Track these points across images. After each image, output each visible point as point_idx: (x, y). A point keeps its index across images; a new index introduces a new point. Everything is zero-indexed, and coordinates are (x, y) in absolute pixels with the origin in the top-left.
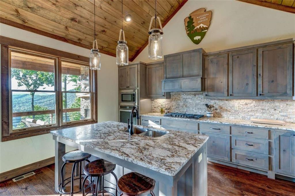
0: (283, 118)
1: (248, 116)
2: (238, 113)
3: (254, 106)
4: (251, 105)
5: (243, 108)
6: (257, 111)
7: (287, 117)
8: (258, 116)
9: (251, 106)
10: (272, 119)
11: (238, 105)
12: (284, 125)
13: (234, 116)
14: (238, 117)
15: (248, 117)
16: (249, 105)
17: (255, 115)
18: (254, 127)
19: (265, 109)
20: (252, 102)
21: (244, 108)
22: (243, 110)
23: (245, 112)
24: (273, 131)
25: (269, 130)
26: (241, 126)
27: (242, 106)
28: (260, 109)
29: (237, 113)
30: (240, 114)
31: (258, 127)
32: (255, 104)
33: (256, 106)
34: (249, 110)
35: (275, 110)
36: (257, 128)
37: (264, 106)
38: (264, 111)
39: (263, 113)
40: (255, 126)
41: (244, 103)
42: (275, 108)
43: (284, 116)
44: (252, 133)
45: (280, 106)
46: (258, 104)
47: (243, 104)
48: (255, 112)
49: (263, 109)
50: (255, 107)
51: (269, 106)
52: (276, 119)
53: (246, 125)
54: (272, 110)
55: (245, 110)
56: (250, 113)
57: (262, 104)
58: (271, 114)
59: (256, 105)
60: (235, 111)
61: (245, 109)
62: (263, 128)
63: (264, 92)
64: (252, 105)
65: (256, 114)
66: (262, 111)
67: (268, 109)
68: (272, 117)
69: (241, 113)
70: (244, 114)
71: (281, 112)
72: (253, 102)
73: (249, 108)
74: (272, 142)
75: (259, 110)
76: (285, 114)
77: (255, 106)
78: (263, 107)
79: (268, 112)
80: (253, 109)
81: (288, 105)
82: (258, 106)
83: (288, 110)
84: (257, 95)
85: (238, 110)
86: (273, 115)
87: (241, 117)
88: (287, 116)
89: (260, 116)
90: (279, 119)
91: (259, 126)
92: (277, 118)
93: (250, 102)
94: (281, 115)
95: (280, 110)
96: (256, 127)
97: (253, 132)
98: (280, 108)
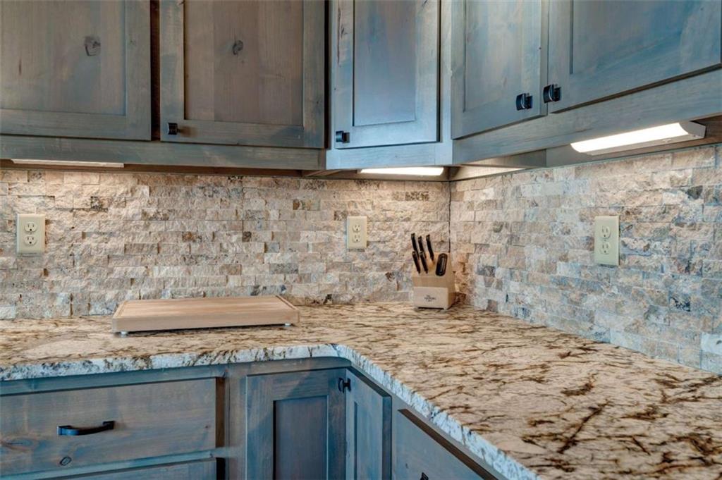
0: (279, 280)
1: (107, 286)
2: (46, 272)
3: (145, 214)
4: (123, 212)
5: (79, 231)
6: (159, 249)
7: (295, 276)
8: (164, 282)
9: (128, 220)
10: (231, 295)
11: (43, 216)
12: (292, 325)
13: (15, 296)
14: (44, 302)
15: (110, 295)
16: (112, 210)
17: (146, 275)
18: (123, 372)
19: (200, 238)
20: (133, 191)
21: (84, 235)
22: (77, 252)
23: (92, 262)
24: (243, 381)
25: (218, 374)
26: (27, 380)
27: (68, 220)
28: (177, 233)
29: (37, 271)
30: (53, 277)
31: (153, 371)
32: (150, 204)
33: (155, 218)
34: (113, 243)
35: (247, 236)
36: (146, 375)
37: (195, 217)
38: (195, 247)
39: (190, 260)
40: (129, 364)
41: (85, 198)
42: (247, 229)
43: (282, 272)
44: (109, 426)
45: (268, 215)
46: (166, 201)
47: (78, 203)
48: (150, 259)
49: (189, 237)
50: (147, 227)
51: (220, 211)
52: (250, 291)
53: (62, 372)
54: (234, 238)
55: (88, 246)
56: (119, 270)
57: (186, 202)
58: (228, 261)
59: (152, 211)
60: (22, 255)
61: (87, 241)
62: (188, 367)
63: (192, 114)
64: (131, 209)
65: (156, 273)
66: (183, 246)
67: (214, 235)
68: (234, 281)
69: (59, 268)
70: (81, 278)
71: (273, 250)
72: (138, 194)
73: (111, 234)
74: (234, 460)
75: (171, 241)
76: (288, 257)
77: (151, 219)
78: (192, 222)
79: (214, 250)
80: (139, 241)
81: (298, 205)
82: (166, 218)
83: (298, 238)
84: (155, 137)
85: (39, 246)
86: (237, 270)
87: (63, 295)
88: (297, 271)
89: (176, 283)
90: (265, 288)
91: (159, 362)
92: (257, 287)
93: (122, 190)
94: (270, 266)
95: (266, 237)
96: (141, 371)
97: (122, 415)
98: (267, 227)
